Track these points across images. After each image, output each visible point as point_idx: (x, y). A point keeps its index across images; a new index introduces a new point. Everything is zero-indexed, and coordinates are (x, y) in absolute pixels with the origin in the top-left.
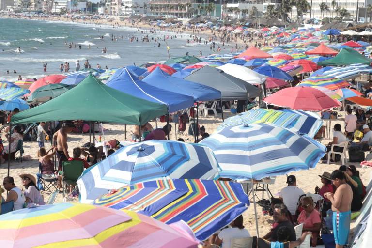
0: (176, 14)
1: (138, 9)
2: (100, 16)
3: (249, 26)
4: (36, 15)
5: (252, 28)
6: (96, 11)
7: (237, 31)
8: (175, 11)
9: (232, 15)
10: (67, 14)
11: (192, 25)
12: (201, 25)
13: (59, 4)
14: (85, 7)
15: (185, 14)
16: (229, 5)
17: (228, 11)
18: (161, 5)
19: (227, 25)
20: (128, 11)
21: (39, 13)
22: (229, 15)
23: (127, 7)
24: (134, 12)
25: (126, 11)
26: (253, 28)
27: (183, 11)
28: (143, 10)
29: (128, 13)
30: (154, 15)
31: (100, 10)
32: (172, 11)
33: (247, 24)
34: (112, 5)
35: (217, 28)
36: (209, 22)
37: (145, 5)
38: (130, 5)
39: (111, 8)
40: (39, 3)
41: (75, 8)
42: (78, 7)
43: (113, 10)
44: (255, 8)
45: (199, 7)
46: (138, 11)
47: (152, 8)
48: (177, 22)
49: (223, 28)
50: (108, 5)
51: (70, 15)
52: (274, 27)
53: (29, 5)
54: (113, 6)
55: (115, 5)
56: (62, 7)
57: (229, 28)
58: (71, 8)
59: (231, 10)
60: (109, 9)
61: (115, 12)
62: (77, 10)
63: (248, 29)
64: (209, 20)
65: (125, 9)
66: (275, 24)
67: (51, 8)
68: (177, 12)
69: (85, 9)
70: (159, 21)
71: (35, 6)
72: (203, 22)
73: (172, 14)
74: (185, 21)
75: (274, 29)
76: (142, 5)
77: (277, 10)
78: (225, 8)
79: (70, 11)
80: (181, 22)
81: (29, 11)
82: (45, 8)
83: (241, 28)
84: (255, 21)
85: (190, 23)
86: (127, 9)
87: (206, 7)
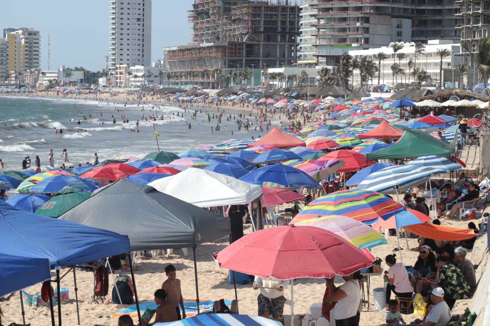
0: (202, 84)
1: (152, 78)
2: (101, 89)
3: (297, 97)
4: (16, 90)
5: (300, 100)
6: (96, 82)
7: (280, 104)
8: (200, 80)
9: (275, 83)
10: (57, 88)
11: (221, 98)
12: (233, 97)
13: (47, 75)
14: (82, 77)
15: (213, 83)
16: (271, 70)
17: (270, 78)
18: (181, 73)
19: (267, 97)
20: (139, 81)
21: (20, 87)
22: (271, 83)
23: (136, 76)
24: (147, 83)
25: (135, 81)
26: (302, 99)
27: (211, 80)
28: (158, 79)
29: (138, 84)
30: (173, 86)
31: (102, 81)
32: (196, 80)
33: (294, 94)
34: (117, 73)
35: (254, 101)
36: (244, 94)
37: (161, 73)
38: (140, 74)
39: (117, 78)
40: (20, 74)
41: (68, 80)
42: (72, 79)
43: (118, 81)
44: (304, 73)
45: (231, 74)
46: (152, 81)
47: (169, 77)
48: (202, 94)
49: (262, 100)
50: (112, 74)
51: (62, 89)
52: (329, 98)
53: (8, 77)
54: (119, 76)
55: (121, 73)
56: (52, 79)
57: (270, 101)
58: (63, 79)
59: (273, 76)
60: (113, 80)
61: (121, 83)
62: (70, 82)
63: (295, 102)
64: (244, 90)
65: (133, 79)
66: (331, 93)
67: (36, 80)
68: (203, 81)
69: (82, 80)
70: (178, 94)
71: (16, 77)
72: (236, 94)
73: (197, 83)
74: (213, 93)
75: (329, 100)
76: (157, 73)
77: (333, 74)
78: (265, 74)
79: (62, 83)
80: (208, 95)
81: (7, 86)
82: (28, 80)
83: (285, 100)
84: (304, 91)
85: (219, 95)
86: (137, 79)
87: (240, 75)
